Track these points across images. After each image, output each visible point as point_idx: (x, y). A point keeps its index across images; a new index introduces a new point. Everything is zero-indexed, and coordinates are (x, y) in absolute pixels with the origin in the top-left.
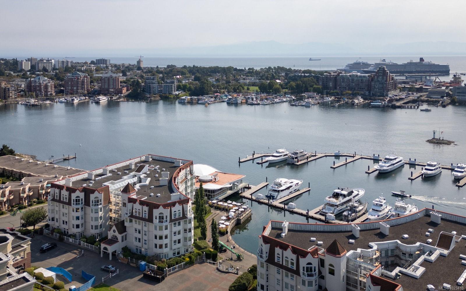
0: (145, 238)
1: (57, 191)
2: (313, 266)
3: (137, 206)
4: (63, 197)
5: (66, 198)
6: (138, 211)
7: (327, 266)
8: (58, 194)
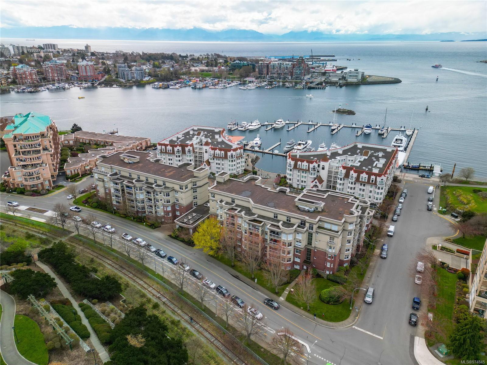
0: (223, 167)
1: (163, 147)
2: (315, 167)
3: (217, 152)
4: (168, 151)
5: (170, 151)
6: (218, 154)
7: (321, 167)
8: (164, 149)
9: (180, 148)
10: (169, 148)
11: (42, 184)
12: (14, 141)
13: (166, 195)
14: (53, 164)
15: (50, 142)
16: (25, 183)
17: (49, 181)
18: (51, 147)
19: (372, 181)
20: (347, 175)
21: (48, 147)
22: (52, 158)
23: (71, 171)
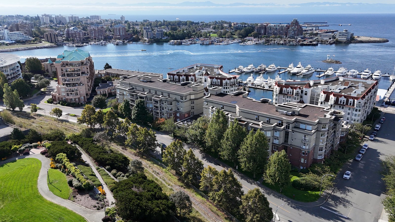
1: (172, 76)
2: (299, 92)
5: (177, 79)
6: (215, 82)
7: (304, 92)
8: (172, 78)
9: (185, 78)
10: (176, 77)
11: (79, 98)
12: (62, 66)
13: (170, 104)
14: (88, 85)
15: (87, 69)
16: (67, 97)
17: (84, 97)
18: (88, 73)
19: (350, 104)
20: (327, 99)
21: (86, 72)
22: (88, 80)
23: (101, 92)
